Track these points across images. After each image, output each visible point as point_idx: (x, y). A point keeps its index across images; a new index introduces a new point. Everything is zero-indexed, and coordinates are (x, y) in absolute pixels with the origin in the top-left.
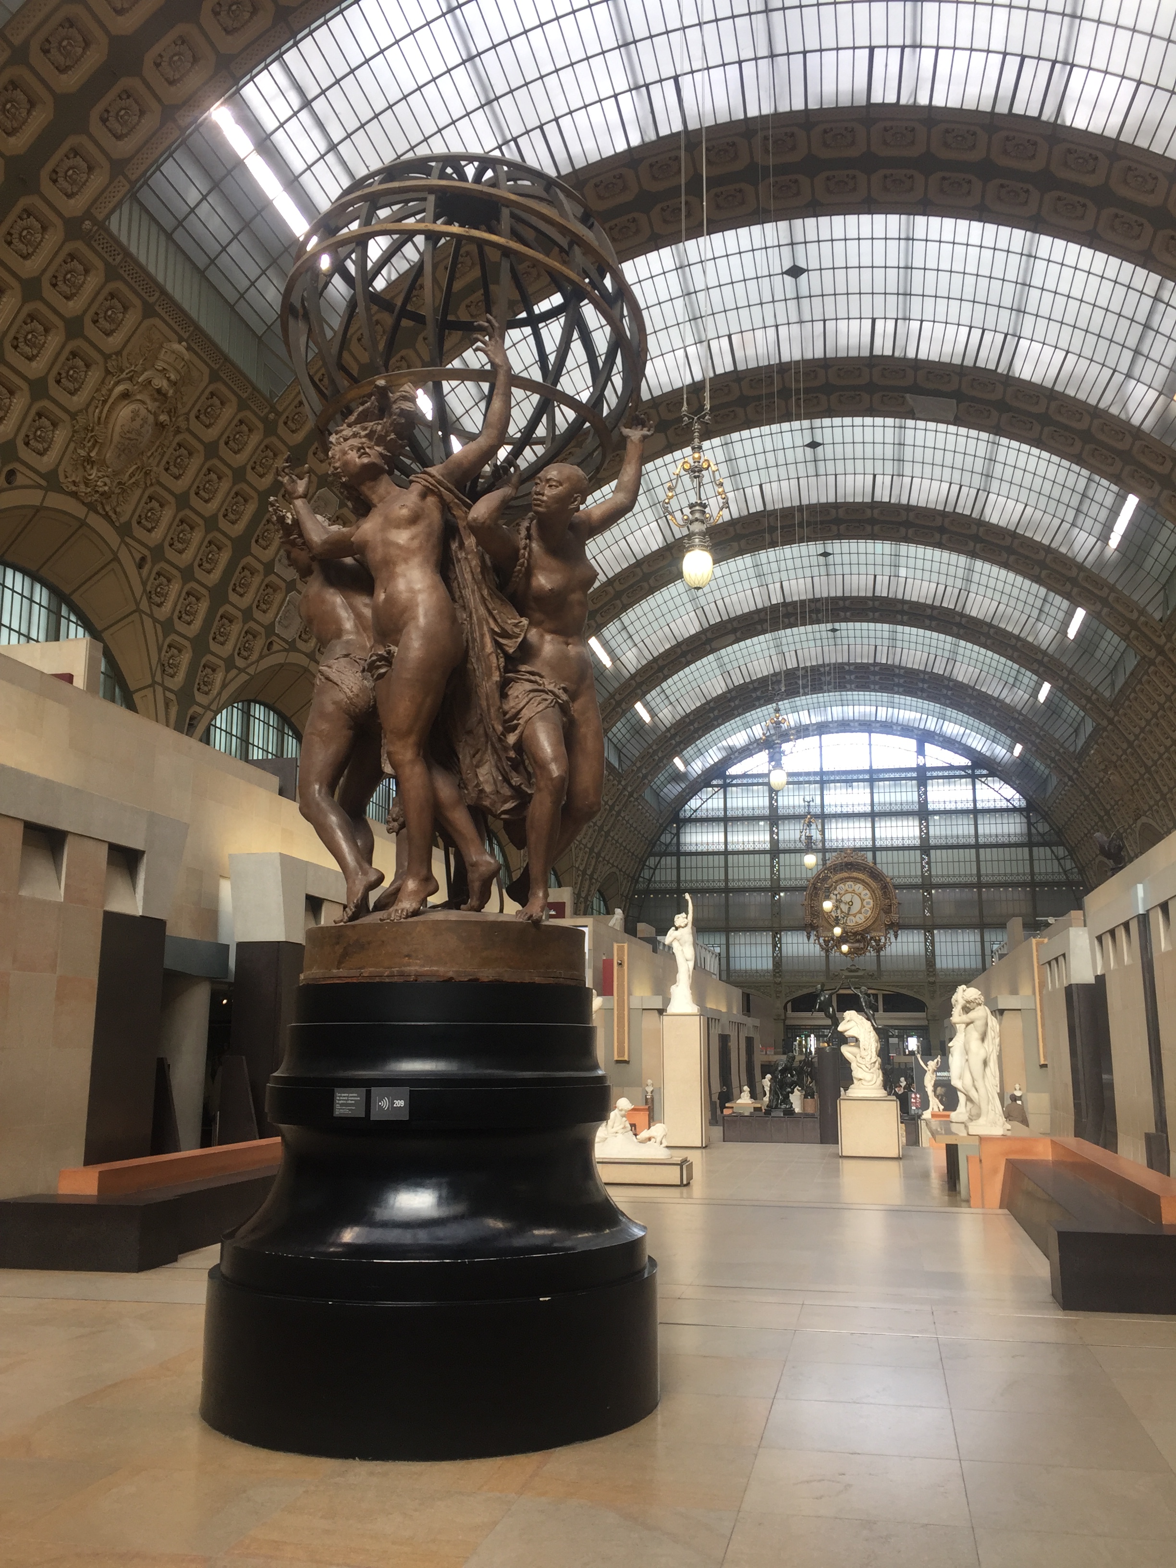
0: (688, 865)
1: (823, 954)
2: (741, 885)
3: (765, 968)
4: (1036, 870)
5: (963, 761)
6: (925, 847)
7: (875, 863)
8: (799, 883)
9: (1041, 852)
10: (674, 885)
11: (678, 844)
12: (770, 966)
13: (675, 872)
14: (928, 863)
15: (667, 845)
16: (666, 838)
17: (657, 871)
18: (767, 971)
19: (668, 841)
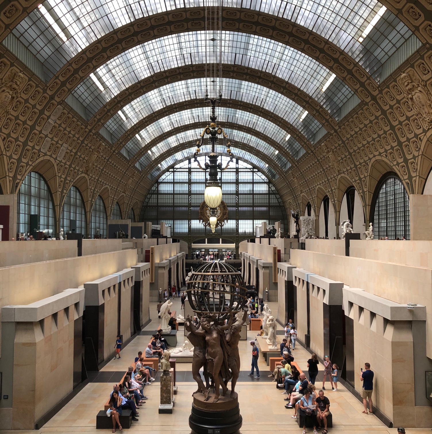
0: (161, 198)
2: (179, 204)
3: (186, 232)
4: (270, 202)
5: (250, 167)
6: (237, 193)
8: (197, 205)
9: (272, 196)
10: (156, 204)
12: (187, 231)
13: (156, 200)
14: (238, 199)
15: (154, 191)
16: (154, 188)
18: (186, 233)
19: (154, 189)
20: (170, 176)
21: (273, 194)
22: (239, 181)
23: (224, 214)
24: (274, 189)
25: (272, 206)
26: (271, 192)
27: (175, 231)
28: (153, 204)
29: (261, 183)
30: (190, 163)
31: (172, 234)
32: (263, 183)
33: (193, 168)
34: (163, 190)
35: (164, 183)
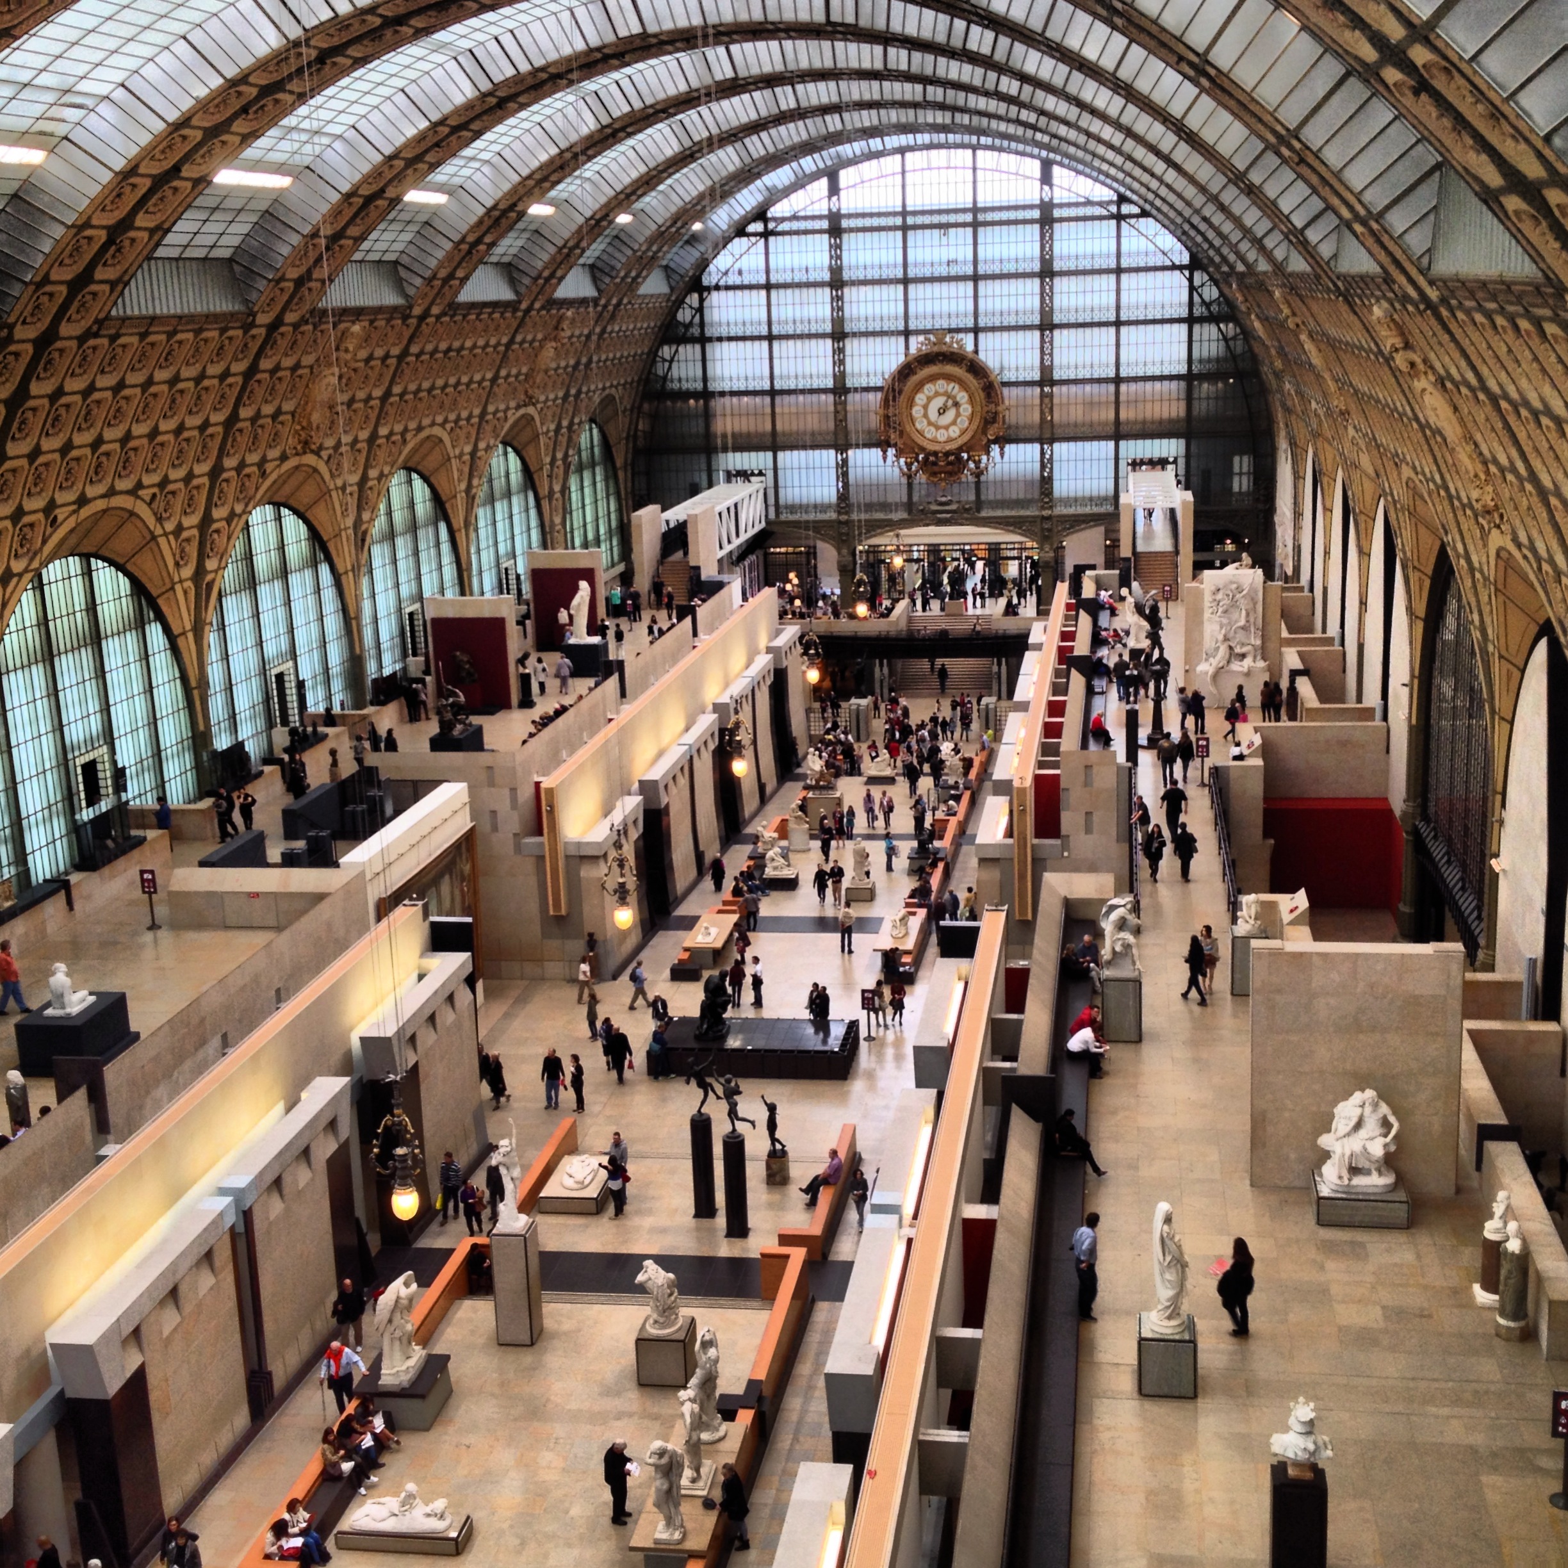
1: (904, 480)
7: (976, 352)
10: (699, 386)
11: (702, 324)
16: (684, 315)
17: (675, 365)
18: (829, 506)
19: (688, 319)
20: (753, 258)
21: (1212, 319)
22: (1057, 266)
23: (990, 420)
24: (1215, 293)
25: (1202, 377)
26: (1197, 311)
27: (782, 501)
28: (685, 386)
29: (1156, 269)
30: (834, 190)
31: (772, 510)
32: (1164, 268)
33: (850, 216)
34: (724, 320)
35: (728, 288)
